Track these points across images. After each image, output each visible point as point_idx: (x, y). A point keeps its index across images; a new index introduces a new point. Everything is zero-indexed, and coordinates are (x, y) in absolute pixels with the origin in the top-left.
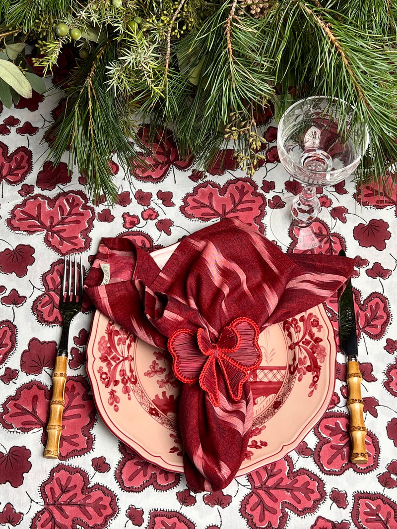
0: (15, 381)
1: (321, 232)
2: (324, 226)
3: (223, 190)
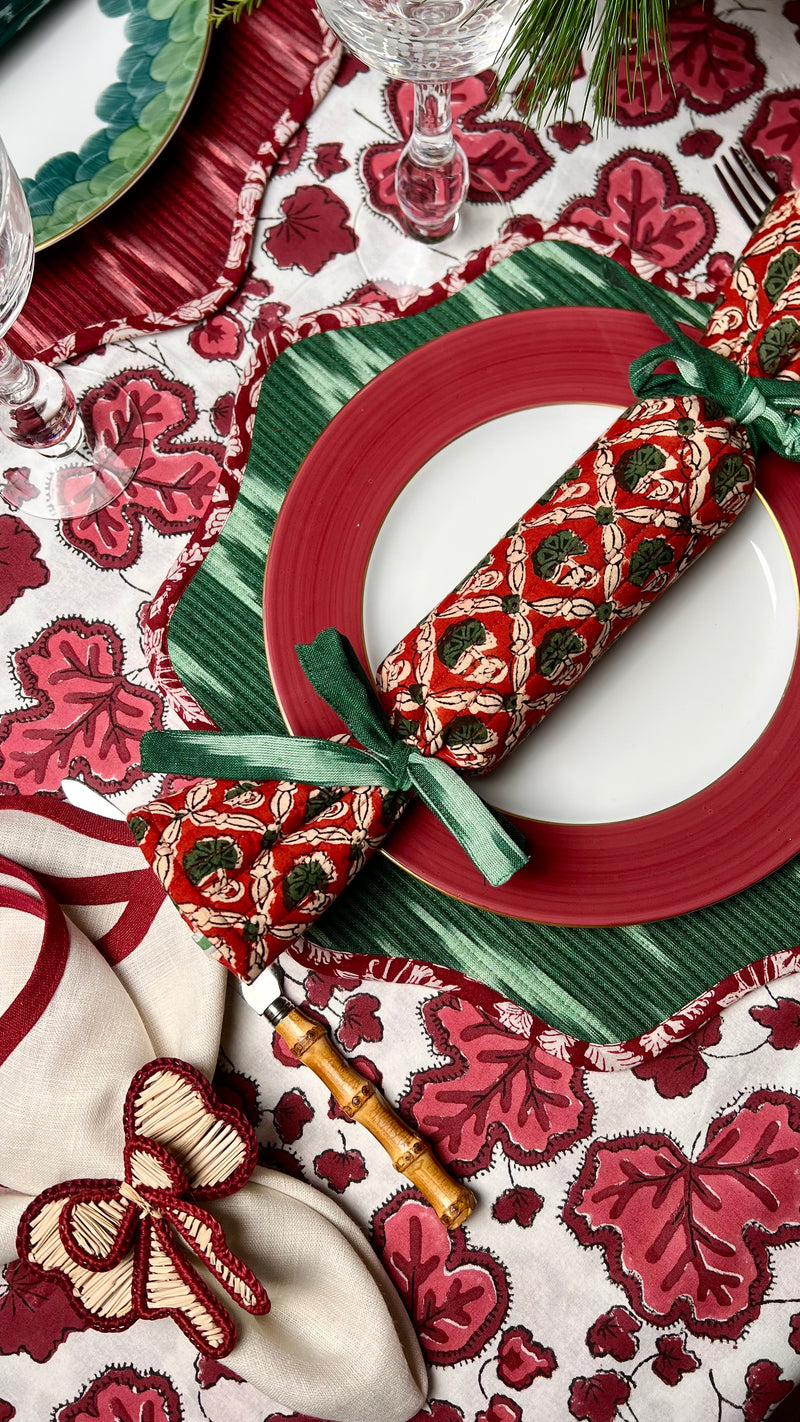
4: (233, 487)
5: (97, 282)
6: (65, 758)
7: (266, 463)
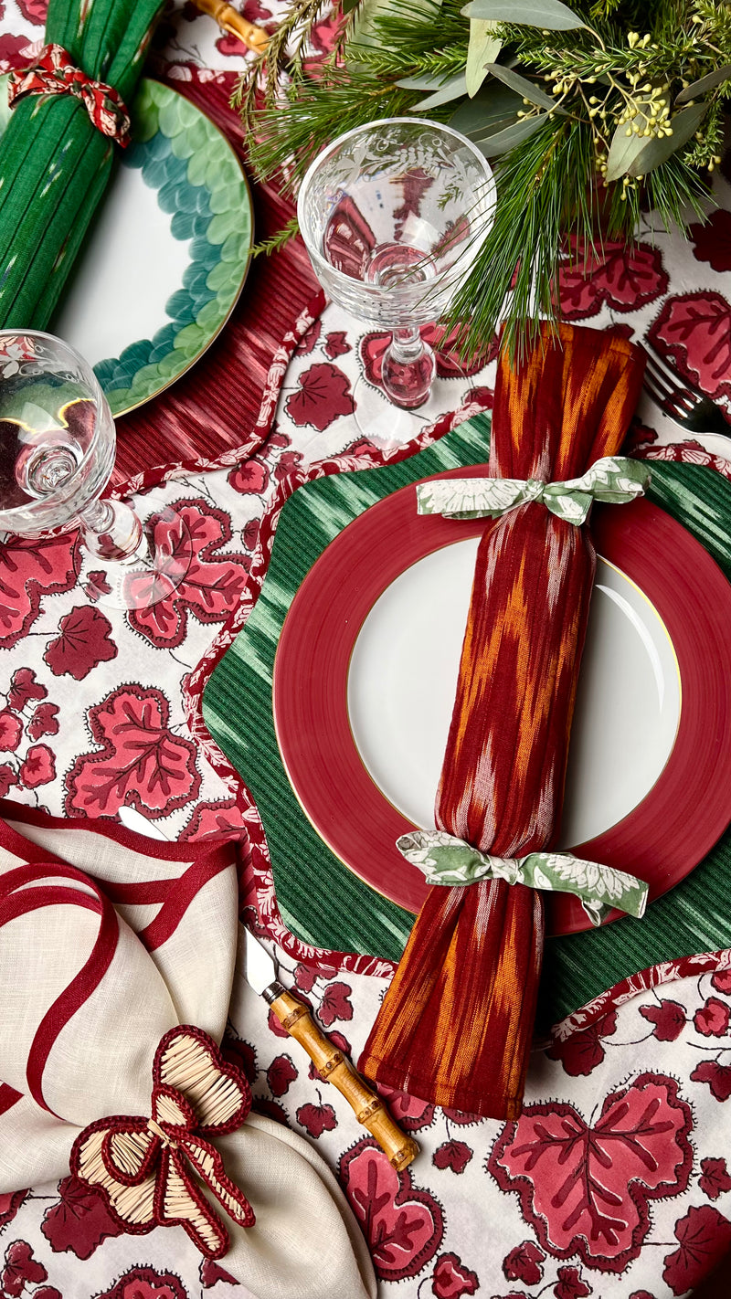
4: (256, 590)
5: (161, 434)
6: (122, 790)
7: (281, 572)
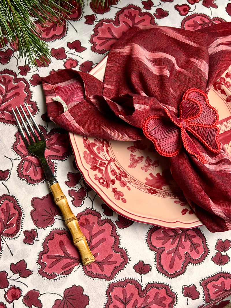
0: (38, 239)
1: (204, 21)
2: (204, 17)
3: (117, 22)
